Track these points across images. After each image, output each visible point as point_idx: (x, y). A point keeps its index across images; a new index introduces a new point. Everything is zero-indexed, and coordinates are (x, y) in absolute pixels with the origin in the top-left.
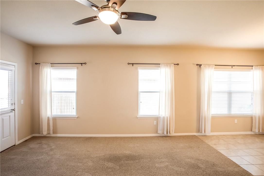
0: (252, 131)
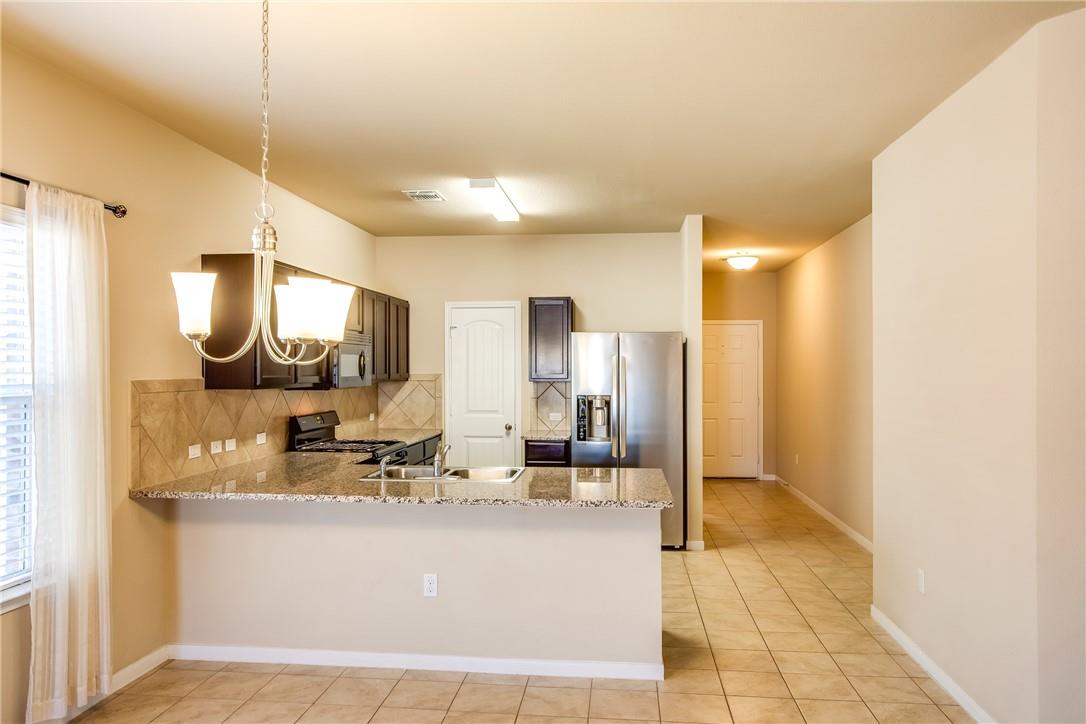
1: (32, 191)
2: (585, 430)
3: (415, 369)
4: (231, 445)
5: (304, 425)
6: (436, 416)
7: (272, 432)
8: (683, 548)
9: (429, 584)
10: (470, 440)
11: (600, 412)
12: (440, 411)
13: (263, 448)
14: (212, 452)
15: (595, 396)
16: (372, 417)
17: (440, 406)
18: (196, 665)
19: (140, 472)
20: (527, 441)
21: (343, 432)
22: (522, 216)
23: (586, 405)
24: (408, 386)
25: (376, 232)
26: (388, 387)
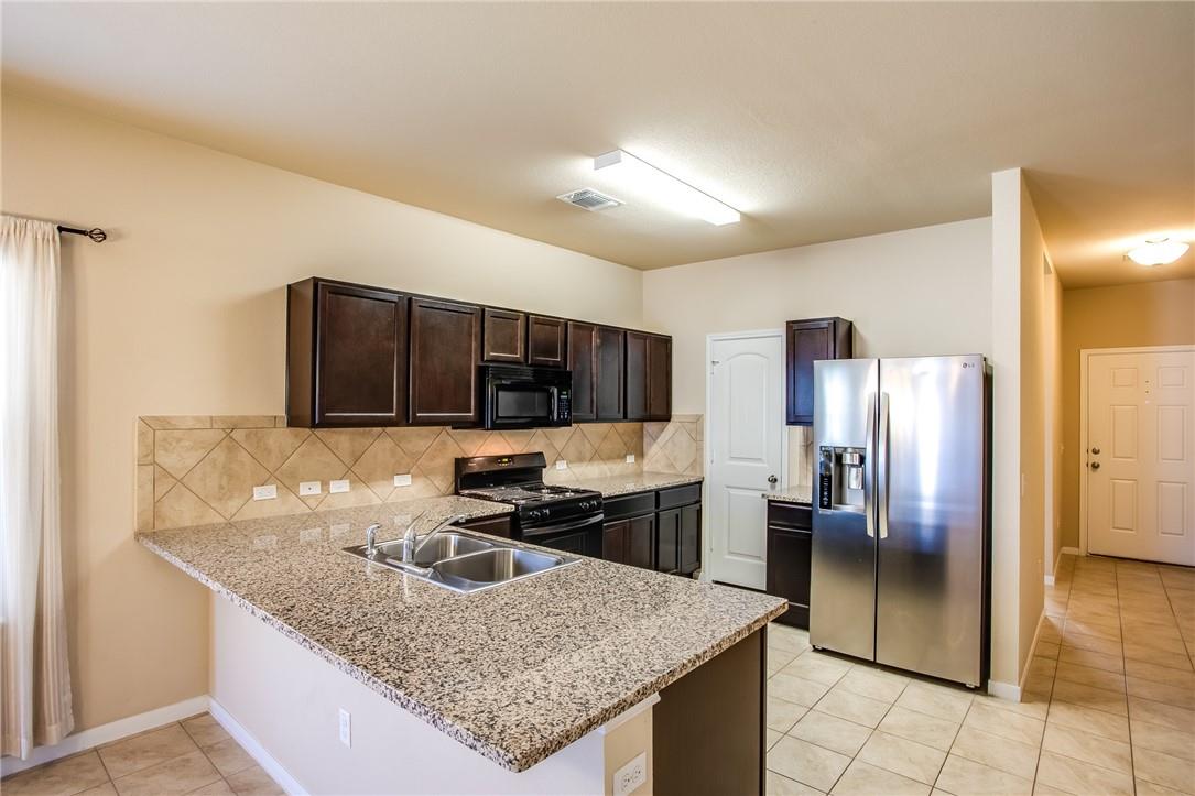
2: (833, 491)
3: (677, 410)
4: (340, 486)
6: (697, 462)
7: (424, 474)
8: (978, 688)
9: (343, 725)
10: (733, 491)
11: (854, 470)
12: (702, 456)
13: (407, 490)
14: (301, 494)
15: (845, 449)
16: (630, 459)
17: (702, 449)
20: (769, 501)
22: (744, 216)
23: (833, 460)
24: (670, 427)
26: (653, 428)
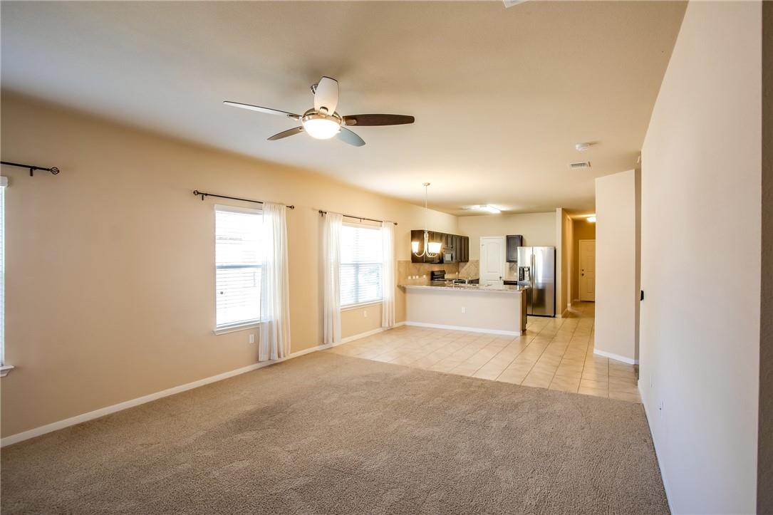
0: (381, 326)
1: (383, 223)
2: (522, 277)
3: (470, 258)
4: (417, 277)
5: (436, 273)
6: (477, 273)
7: (427, 275)
8: (554, 317)
9: (463, 310)
10: (488, 281)
11: (526, 272)
13: (425, 278)
14: (413, 278)
15: (525, 267)
16: (457, 272)
17: (479, 270)
18: (410, 326)
19: (399, 282)
20: (505, 280)
21: (446, 276)
22: (502, 211)
23: (522, 270)
24: (468, 264)
25: (458, 216)
26: (462, 264)
